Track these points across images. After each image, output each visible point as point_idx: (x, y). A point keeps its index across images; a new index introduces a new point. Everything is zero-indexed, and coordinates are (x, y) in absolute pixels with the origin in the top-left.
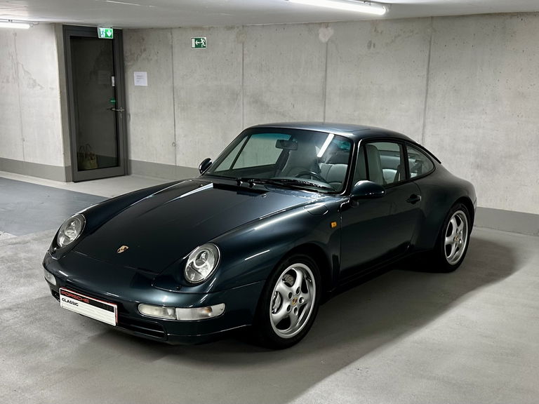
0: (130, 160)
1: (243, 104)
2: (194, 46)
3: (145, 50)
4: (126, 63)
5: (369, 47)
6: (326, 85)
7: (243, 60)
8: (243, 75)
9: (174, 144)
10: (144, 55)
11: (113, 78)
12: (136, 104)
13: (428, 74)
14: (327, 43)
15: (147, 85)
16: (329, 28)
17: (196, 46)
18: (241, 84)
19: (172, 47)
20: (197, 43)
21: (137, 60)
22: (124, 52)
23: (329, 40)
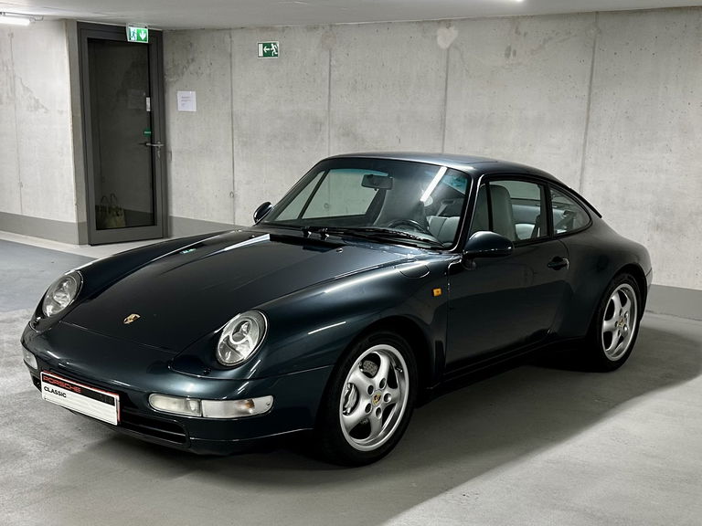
0: (171, 217)
1: (329, 138)
2: (261, 54)
3: (193, 60)
4: (168, 79)
5: (507, 55)
6: (445, 110)
7: (330, 74)
8: (330, 95)
9: (233, 195)
10: (191, 68)
11: (148, 99)
12: (177, 138)
13: (590, 94)
14: (448, 50)
15: (195, 110)
16: (452, 29)
17: (265, 55)
18: (327, 109)
19: (231, 56)
20: (265, 49)
21: (183, 74)
22: (165, 63)
23: (451, 45)
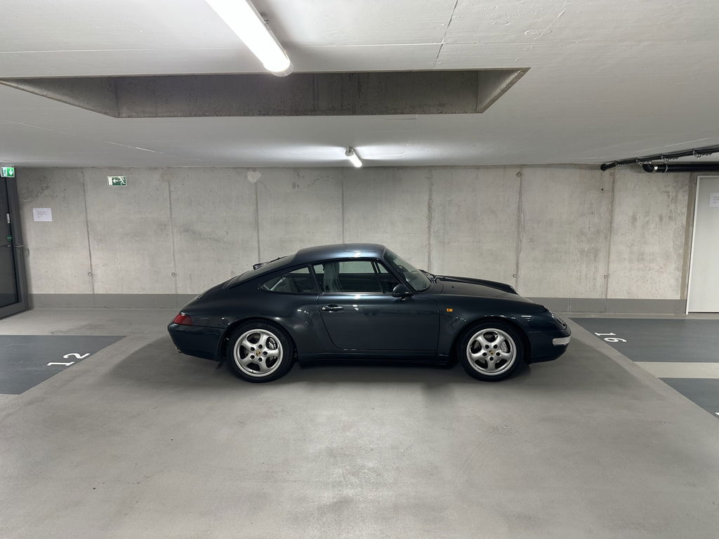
0: (31, 295)
1: (173, 233)
2: (111, 183)
3: (47, 188)
4: (21, 200)
5: (294, 187)
6: (258, 215)
7: (170, 196)
8: (171, 208)
9: (91, 274)
10: (46, 192)
11: (8, 215)
12: (33, 240)
13: (343, 206)
14: (256, 184)
15: (51, 220)
16: (256, 172)
17: (114, 184)
18: (169, 216)
19: (84, 185)
20: (114, 181)
21: (37, 196)
22: (19, 190)
23: (257, 181)
